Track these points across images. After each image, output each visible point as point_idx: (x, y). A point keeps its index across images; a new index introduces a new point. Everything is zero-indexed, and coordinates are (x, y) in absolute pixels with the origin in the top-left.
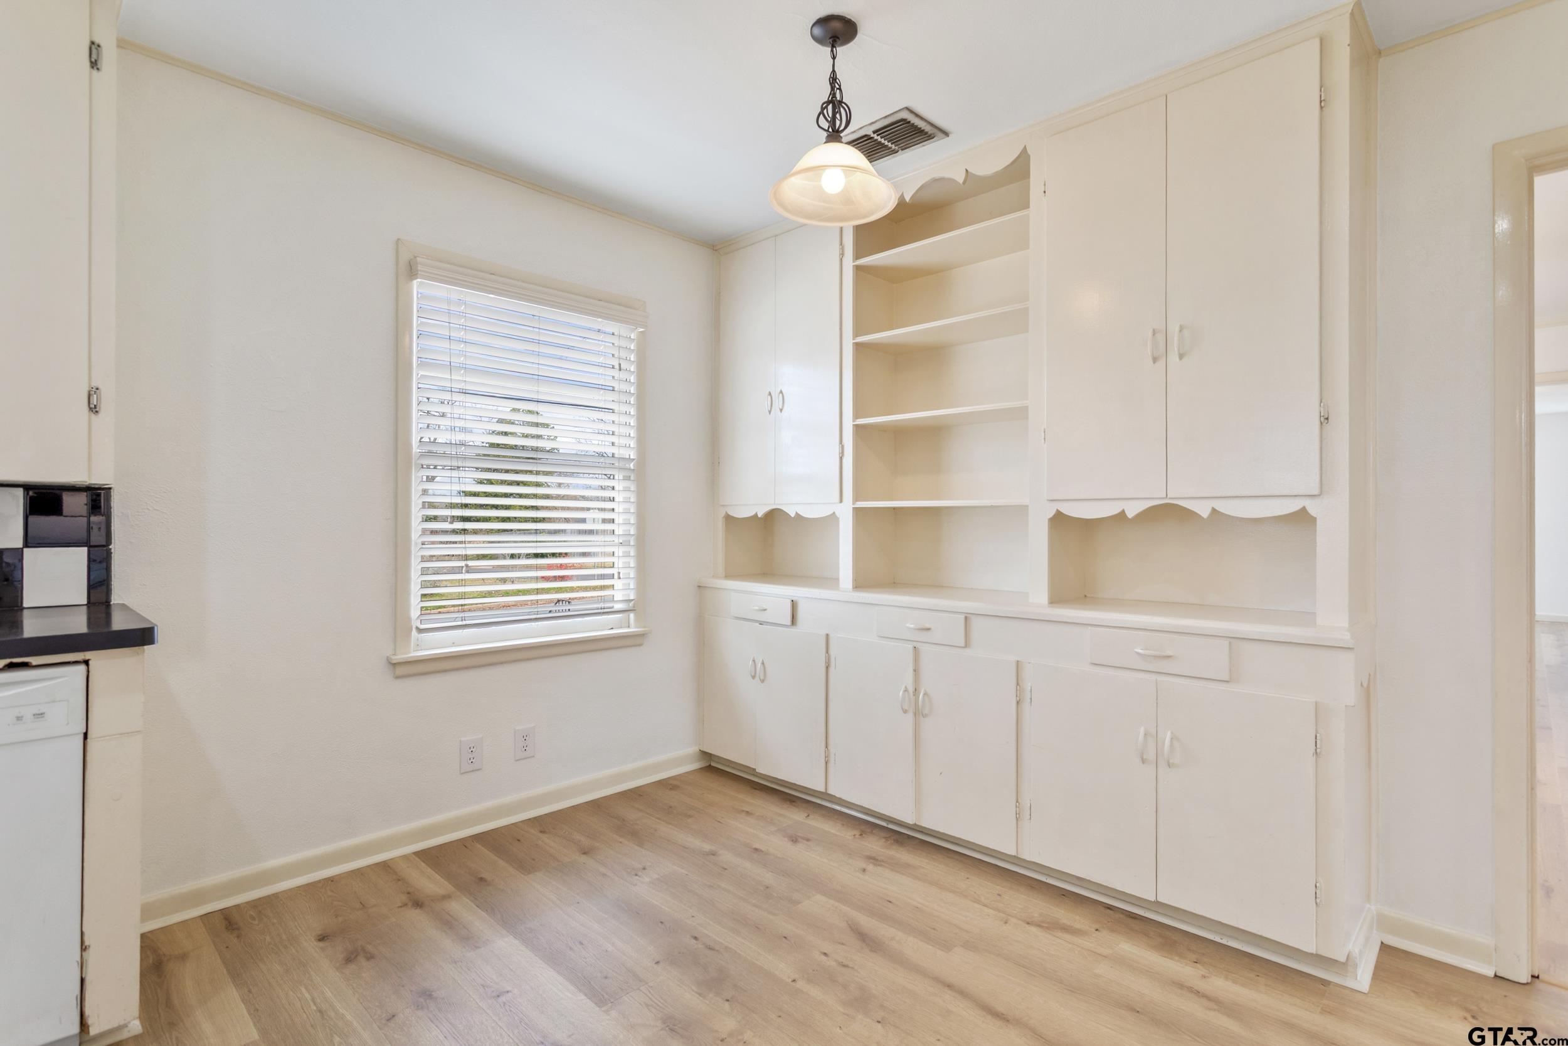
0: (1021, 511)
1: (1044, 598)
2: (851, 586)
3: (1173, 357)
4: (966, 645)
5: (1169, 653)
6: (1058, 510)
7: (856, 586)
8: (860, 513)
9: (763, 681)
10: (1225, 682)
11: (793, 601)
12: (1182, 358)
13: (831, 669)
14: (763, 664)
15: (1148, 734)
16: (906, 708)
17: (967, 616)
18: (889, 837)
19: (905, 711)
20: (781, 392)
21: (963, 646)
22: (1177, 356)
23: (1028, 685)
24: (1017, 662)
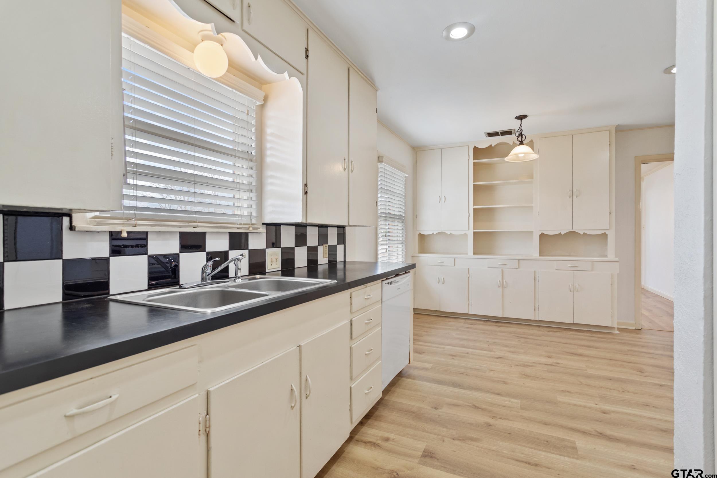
0: (531, 233)
1: (538, 255)
2: (472, 254)
5: (577, 265)
6: (542, 233)
7: (474, 254)
8: (474, 233)
9: (443, 284)
10: (591, 271)
11: (455, 259)
12: (577, 197)
13: (470, 278)
14: (443, 279)
15: (571, 285)
16: (499, 286)
17: (519, 260)
18: (493, 322)
19: (499, 287)
20: (445, 197)
21: (517, 268)
22: (576, 197)
23: (538, 276)
24: (535, 271)
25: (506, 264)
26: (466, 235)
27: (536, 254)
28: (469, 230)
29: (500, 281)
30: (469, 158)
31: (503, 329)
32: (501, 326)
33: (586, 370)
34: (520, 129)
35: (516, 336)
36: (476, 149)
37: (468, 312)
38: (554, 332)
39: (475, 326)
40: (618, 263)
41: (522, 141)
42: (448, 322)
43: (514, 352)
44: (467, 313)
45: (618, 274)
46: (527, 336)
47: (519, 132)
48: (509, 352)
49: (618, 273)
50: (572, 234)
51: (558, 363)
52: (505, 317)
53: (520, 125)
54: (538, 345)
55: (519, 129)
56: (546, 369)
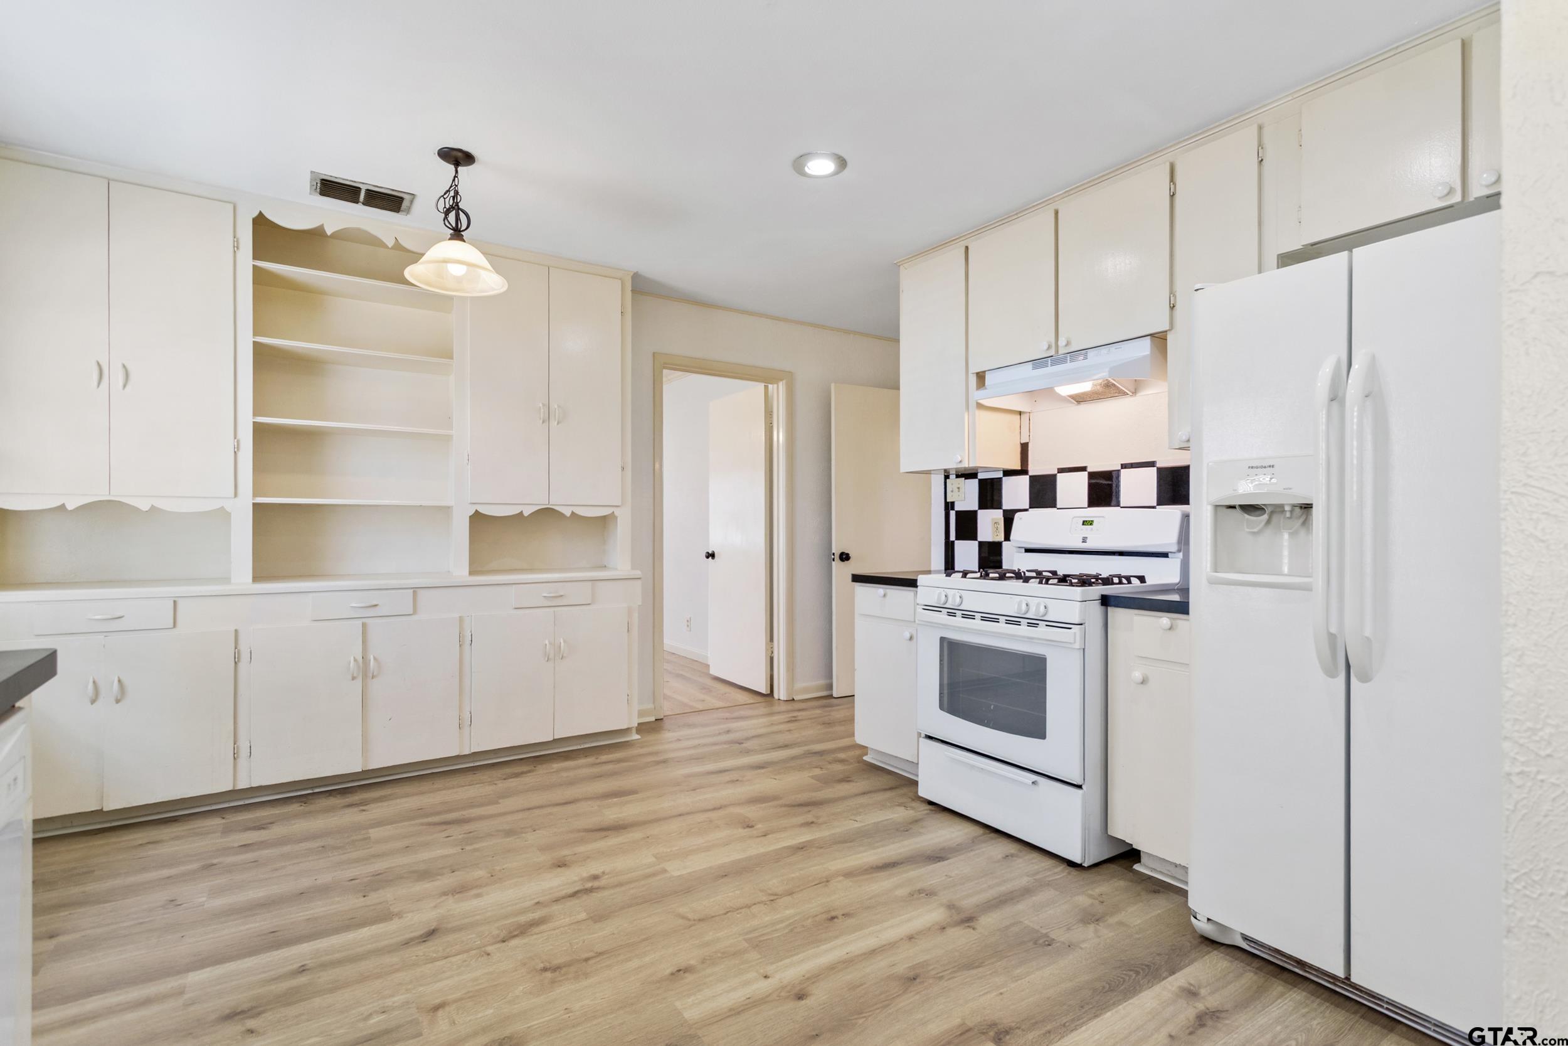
0: (446, 510)
1: (466, 571)
2: (251, 580)
3: (554, 423)
4: (414, 612)
5: (561, 593)
6: (476, 510)
7: (256, 578)
8: (259, 510)
9: (118, 701)
10: (589, 604)
11: (175, 602)
12: (558, 423)
13: (243, 665)
14: (119, 681)
15: (550, 643)
16: (355, 675)
17: (415, 590)
18: (330, 795)
19: (354, 678)
20: (124, 366)
21: (412, 613)
22: (556, 423)
23: (469, 631)
24: (460, 617)
25: (376, 605)
26: (223, 515)
27: (460, 569)
28: (236, 495)
29: (355, 660)
30: (236, 247)
31: (376, 811)
32: (363, 803)
33: (665, 871)
34: (452, 193)
35: (429, 824)
36: (261, 223)
37: (234, 786)
38: (517, 775)
39: (277, 831)
40: (639, 583)
41: (460, 231)
42: (150, 846)
43: (460, 890)
44: (231, 788)
45: (639, 606)
46: (461, 813)
47: (447, 200)
48: (445, 894)
49: (640, 604)
50: (547, 515)
51: (595, 877)
52: (371, 768)
53: (454, 180)
54: (509, 833)
55: (448, 191)
56: (583, 915)
